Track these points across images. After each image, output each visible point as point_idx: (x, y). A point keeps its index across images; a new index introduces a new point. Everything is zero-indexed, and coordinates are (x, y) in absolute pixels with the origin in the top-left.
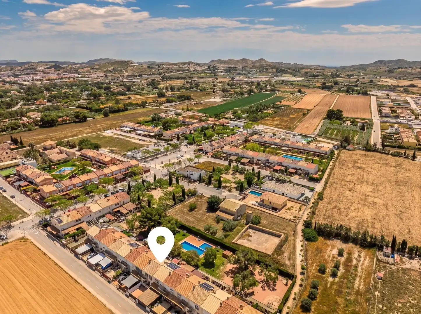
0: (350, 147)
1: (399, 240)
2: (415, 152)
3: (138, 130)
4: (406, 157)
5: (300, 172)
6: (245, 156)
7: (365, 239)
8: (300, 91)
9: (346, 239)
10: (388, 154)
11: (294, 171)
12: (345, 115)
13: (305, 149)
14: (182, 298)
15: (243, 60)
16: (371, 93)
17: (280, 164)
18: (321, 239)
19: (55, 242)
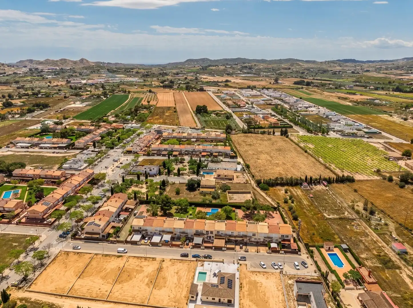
0: (234, 132)
1: (309, 177)
2: (274, 130)
3: (40, 144)
4: (269, 133)
5: (221, 154)
6: (174, 150)
7: (292, 182)
8: (150, 91)
9: (282, 185)
10: (258, 133)
11: (217, 154)
12: (209, 109)
13: (208, 138)
14: (241, 234)
15: (61, 60)
16: (206, 89)
17: (204, 151)
18: (271, 188)
19: (99, 243)
